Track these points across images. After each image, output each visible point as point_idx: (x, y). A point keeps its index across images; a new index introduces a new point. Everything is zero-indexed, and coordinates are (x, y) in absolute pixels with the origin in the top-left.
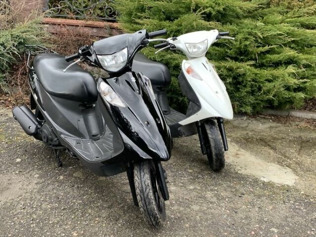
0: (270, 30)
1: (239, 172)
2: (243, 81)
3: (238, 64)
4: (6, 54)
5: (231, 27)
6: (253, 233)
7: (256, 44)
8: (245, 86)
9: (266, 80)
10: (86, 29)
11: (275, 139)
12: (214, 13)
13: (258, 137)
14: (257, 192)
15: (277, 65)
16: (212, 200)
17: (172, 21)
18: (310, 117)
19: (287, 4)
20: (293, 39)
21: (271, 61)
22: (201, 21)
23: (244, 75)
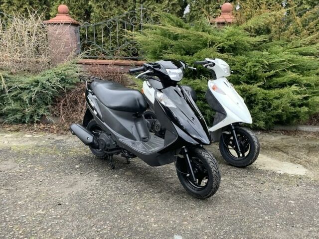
0: (274, 58)
1: (259, 168)
2: (255, 100)
3: (250, 86)
4: (51, 89)
5: (241, 57)
6: (275, 204)
7: (264, 70)
8: (257, 104)
9: (274, 98)
10: (115, 67)
11: (286, 146)
12: (227, 47)
13: (272, 146)
14: (275, 181)
15: (283, 85)
16: (240, 186)
17: (193, 55)
18: (315, 131)
19: (286, 38)
20: (294, 64)
21: (277, 83)
22: (217, 53)
23: (255, 94)
